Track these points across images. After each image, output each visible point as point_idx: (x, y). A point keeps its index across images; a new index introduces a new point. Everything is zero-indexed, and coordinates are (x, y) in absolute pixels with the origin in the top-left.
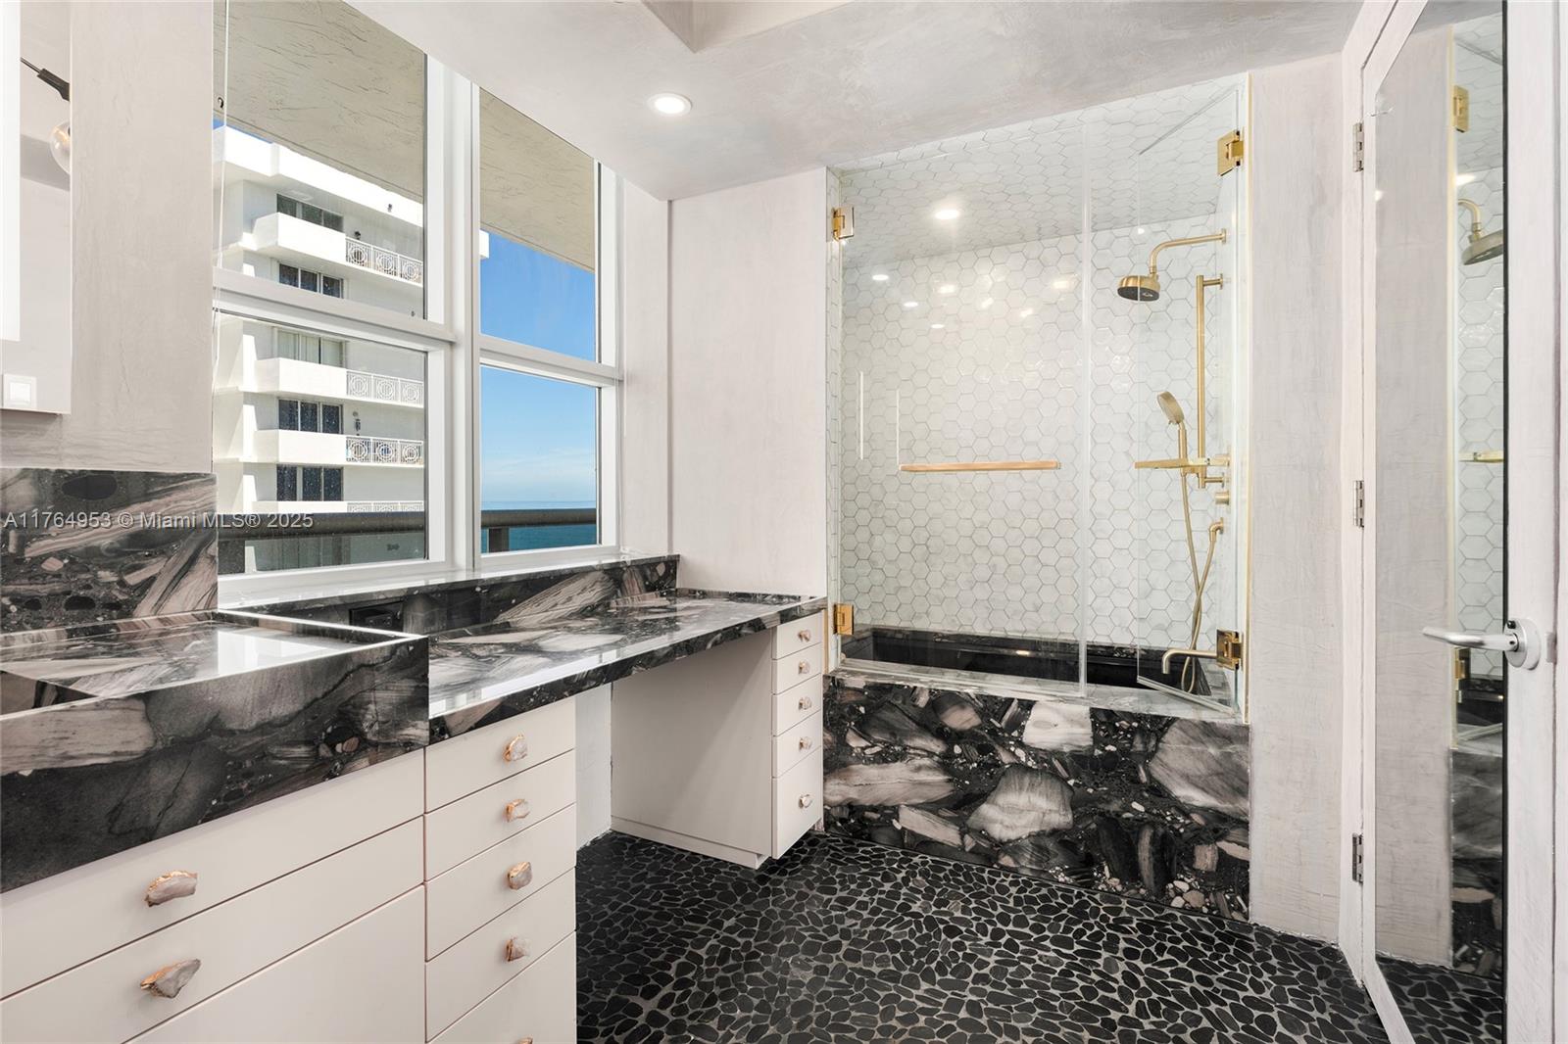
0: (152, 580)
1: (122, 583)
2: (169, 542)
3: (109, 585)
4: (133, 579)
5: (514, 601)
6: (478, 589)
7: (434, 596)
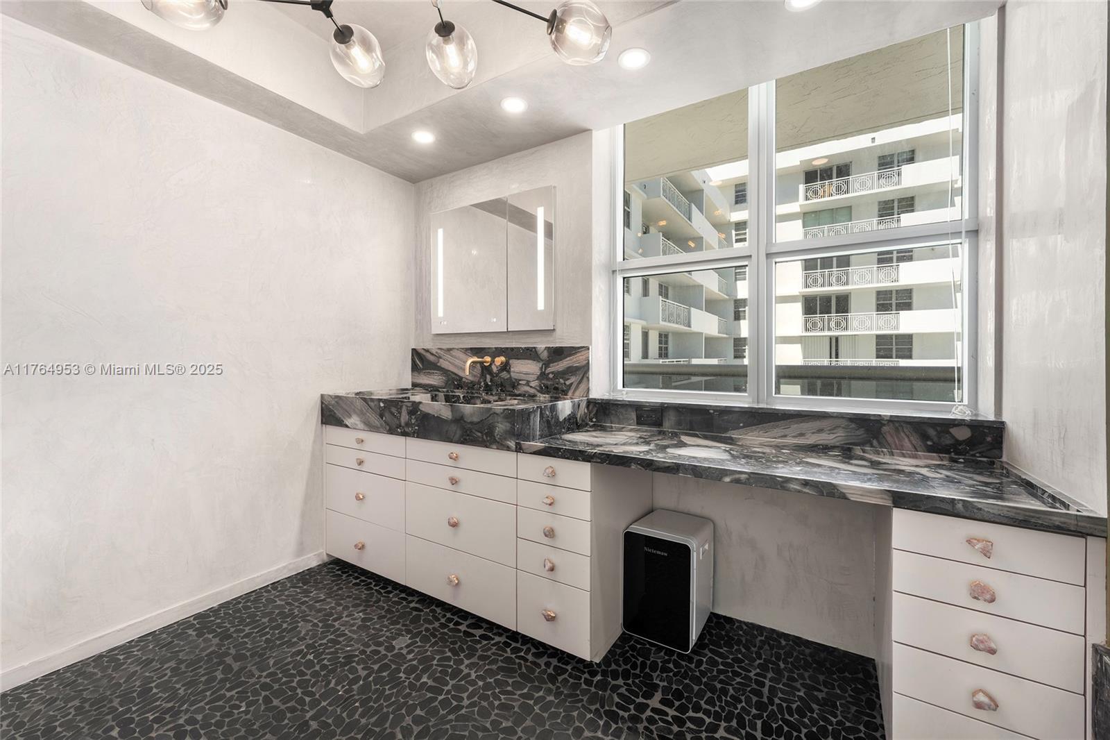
0: (572, 384)
1: (565, 383)
2: (576, 371)
3: (562, 384)
4: (568, 383)
5: (741, 425)
6: (712, 411)
7: (681, 410)
